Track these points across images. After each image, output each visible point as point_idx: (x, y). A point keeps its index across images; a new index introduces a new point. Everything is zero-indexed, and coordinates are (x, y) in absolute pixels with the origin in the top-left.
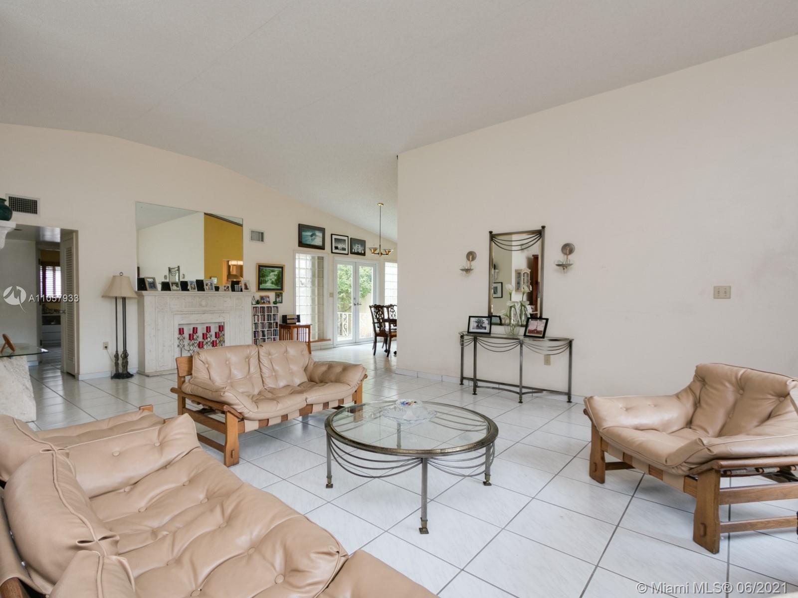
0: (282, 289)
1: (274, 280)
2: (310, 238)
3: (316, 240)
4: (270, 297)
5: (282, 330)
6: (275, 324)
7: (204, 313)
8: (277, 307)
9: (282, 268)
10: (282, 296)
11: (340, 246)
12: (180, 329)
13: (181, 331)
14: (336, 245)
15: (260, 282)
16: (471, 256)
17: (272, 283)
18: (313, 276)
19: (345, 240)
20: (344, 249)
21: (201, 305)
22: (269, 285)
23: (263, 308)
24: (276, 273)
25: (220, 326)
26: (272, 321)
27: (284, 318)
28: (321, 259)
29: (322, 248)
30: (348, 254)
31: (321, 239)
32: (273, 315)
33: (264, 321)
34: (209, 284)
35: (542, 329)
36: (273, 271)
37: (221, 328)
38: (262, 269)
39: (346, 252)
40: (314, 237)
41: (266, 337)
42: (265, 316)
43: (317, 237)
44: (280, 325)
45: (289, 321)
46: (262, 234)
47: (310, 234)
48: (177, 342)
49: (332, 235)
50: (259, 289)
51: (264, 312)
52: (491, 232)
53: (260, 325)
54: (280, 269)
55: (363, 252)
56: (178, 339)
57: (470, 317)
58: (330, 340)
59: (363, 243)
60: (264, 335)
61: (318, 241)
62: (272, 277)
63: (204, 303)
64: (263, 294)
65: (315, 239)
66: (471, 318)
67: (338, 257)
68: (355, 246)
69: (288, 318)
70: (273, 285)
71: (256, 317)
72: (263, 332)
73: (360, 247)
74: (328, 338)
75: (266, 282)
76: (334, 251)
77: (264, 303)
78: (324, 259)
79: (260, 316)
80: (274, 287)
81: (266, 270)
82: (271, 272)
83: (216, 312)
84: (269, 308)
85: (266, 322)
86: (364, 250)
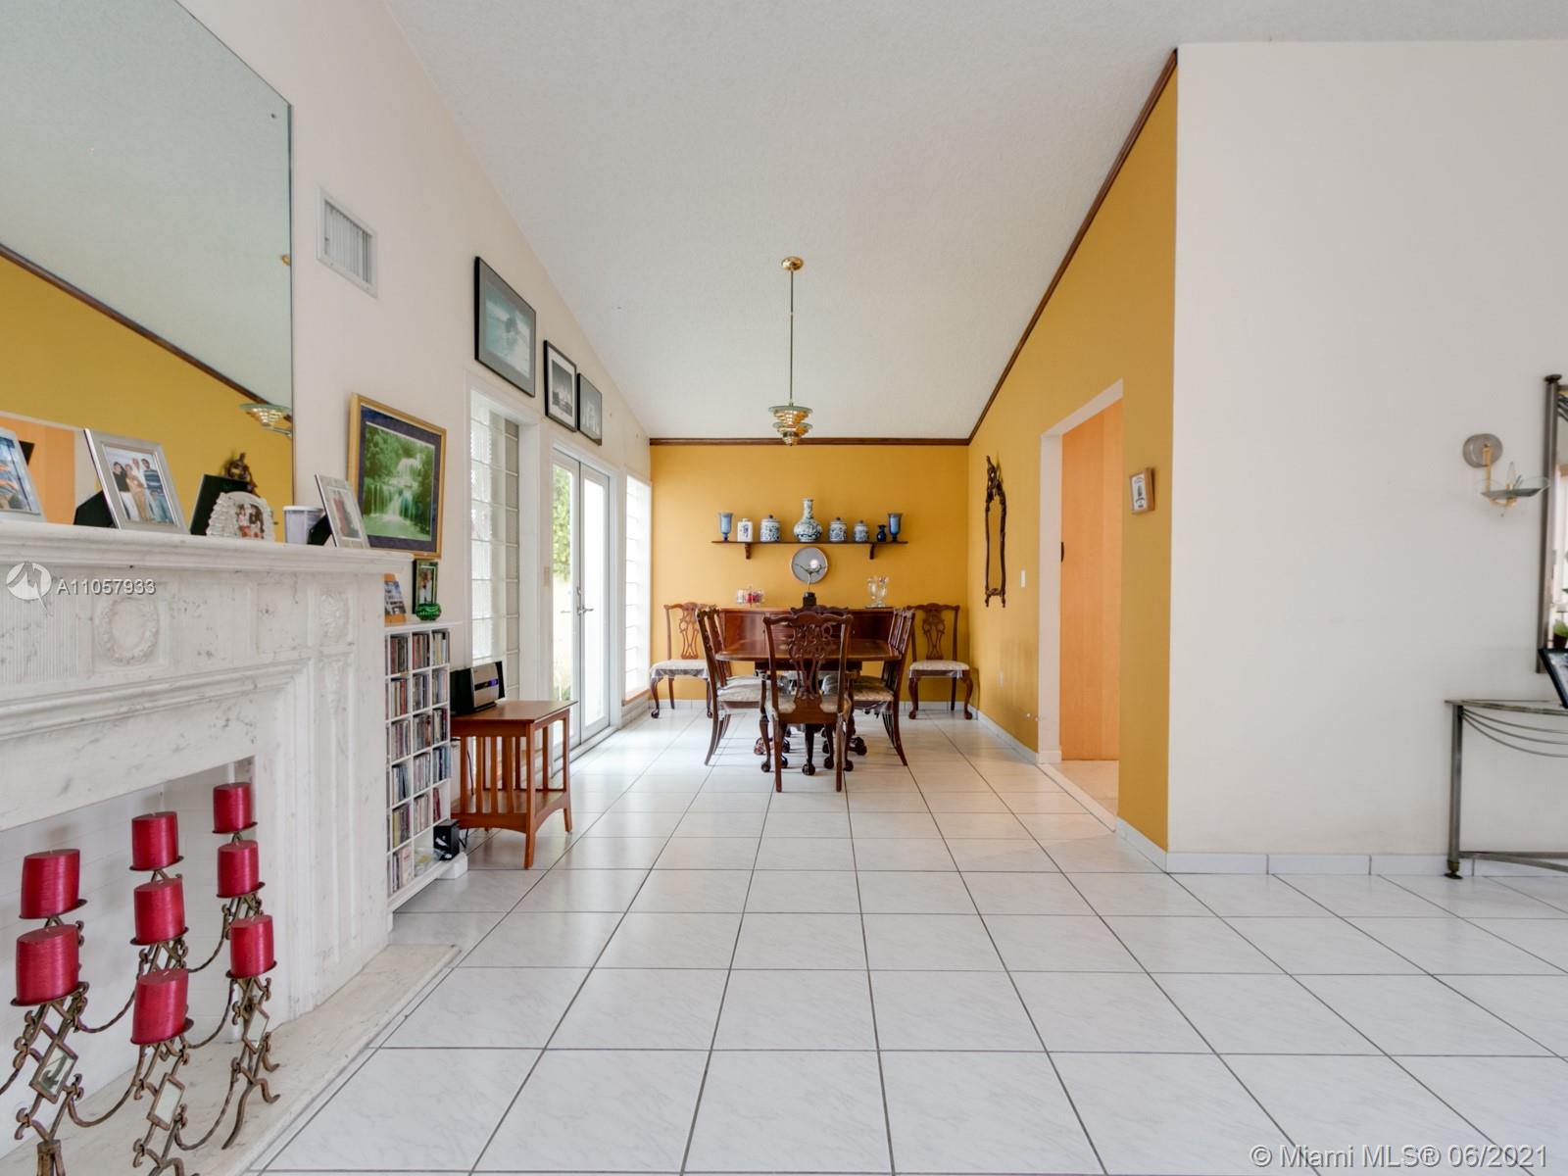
0: (432, 546)
1: (408, 495)
2: (503, 335)
3: (518, 350)
6: (437, 720)
8: (444, 634)
9: (436, 441)
10: (434, 576)
17: (405, 513)
22: (392, 520)
23: (399, 640)
24: (416, 463)
26: (430, 708)
27: (463, 683)
28: (512, 430)
29: (523, 386)
30: (573, 430)
31: (528, 351)
32: (434, 671)
33: (404, 710)
36: (408, 453)
38: (374, 431)
40: (512, 333)
41: (410, 798)
42: (404, 683)
43: (519, 339)
44: (452, 721)
45: (479, 697)
46: (366, 236)
47: (504, 316)
49: (546, 344)
51: (401, 665)
54: (432, 447)
55: (598, 434)
60: (404, 790)
61: (520, 360)
65: (515, 342)
67: (556, 435)
68: (586, 402)
69: (475, 681)
70: (408, 523)
72: (401, 769)
73: (594, 412)
78: (523, 432)
79: (392, 688)
80: (408, 530)
81: (385, 441)
82: (401, 452)
83: (209, 692)
84: (421, 637)
85: (411, 713)
86: (601, 424)
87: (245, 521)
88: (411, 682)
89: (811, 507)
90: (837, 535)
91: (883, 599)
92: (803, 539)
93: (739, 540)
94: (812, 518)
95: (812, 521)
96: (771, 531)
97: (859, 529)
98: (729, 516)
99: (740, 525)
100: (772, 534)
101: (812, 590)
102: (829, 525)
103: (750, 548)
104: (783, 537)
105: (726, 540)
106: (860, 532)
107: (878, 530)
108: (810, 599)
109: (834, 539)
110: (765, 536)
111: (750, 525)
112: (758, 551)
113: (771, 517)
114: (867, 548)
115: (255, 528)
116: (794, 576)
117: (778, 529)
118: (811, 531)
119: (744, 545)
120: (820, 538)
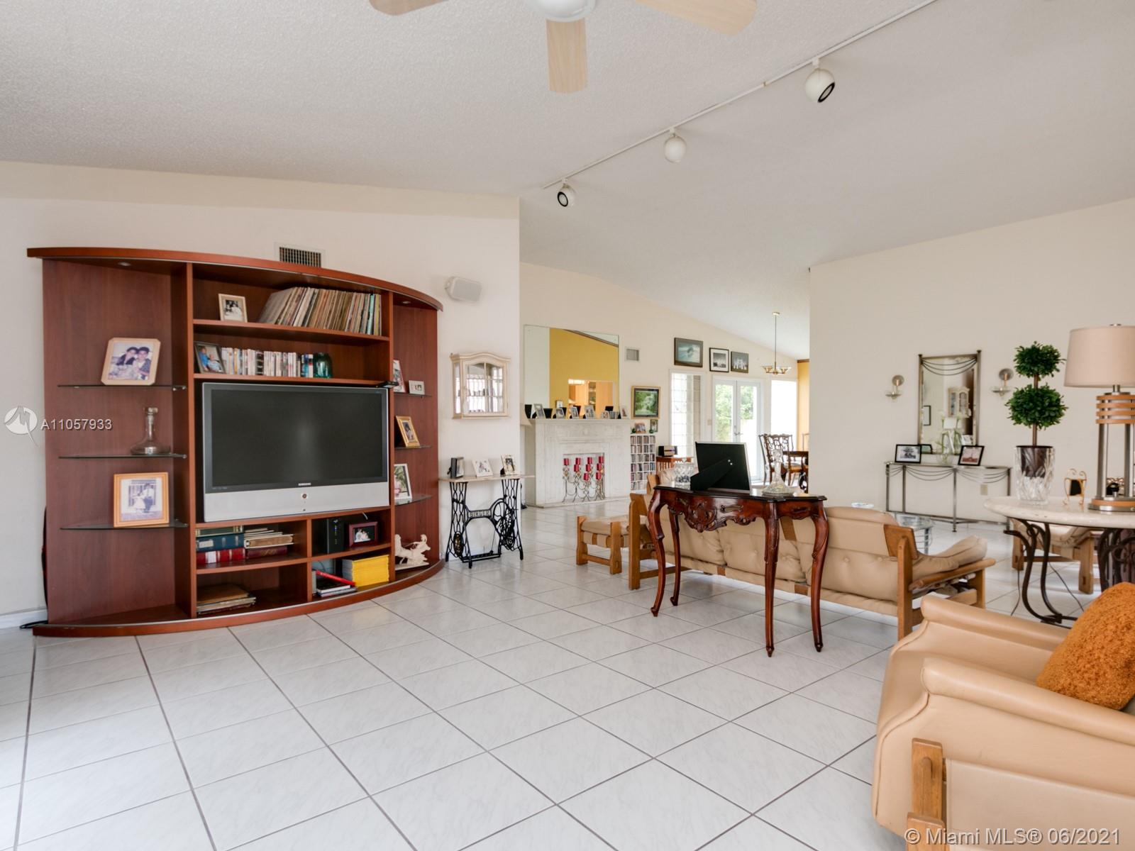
1: (649, 405)
2: (687, 354)
3: (693, 356)
4: (646, 425)
5: (659, 463)
6: (652, 456)
7: (586, 443)
8: (654, 437)
9: (658, 391)
10: (657, 424)
11: (719, 362)
12: (565, 460)
13: (566, 462)
14: (715, 362)
15: (635, 408)
16: (898, 380)
17: (648, 409)
18: (689, 399)
19: (725, 355)
20: (724, 366)
21: (583, 434)
22: (644, 411)
23: (640, 437)
24: (652, 397)
25: (600, 458)
26: (649, 453)
27: (661, 449)
28: (698, 379)
29: (700, 365)
31: (699, 355)
32: (650, 445)
33: (641, 452)
35: (978, 457)
36: (649, 395)
37: (601, 459)
38: (638, 392)
39: (726, 369)
40: (691, 352)
41: (643, 472)
42: (641, 447)
43: (694, 353)
44: (657, 458)
45: (666, 453)
46: (638, 351)
47: (686, 349)
48: (562, 474)
49: (710, 349)
50: (635, 416)
51: (640, 442)
52: (920, 356)
53: (637, 457)
54: (656, 392)
55: (745, 368)
56: (564, 470)
57: (897, 445)
59: (745, 357)
60: (641, 470)
61: (695, 358)
62: (648, 401)
63: (586, 432)
64: (638, 421)
65: (692, 354)
66: (899, 447)
67: (717, 376)
68: (736, 361)
69: (665, 449)
70: (649, 411)
71: (633, 447)
72: (640, 465)
73: (742, 362)
75: (641, 407)
77: (640, 432)
78: (701, 378)
79: (637, 447)
80: (650, 413)
81: (641, 394)
82: (646, 396)
85: (643, 453)
86: (747, 366)
87: (606, 415)
88: (643, 447)
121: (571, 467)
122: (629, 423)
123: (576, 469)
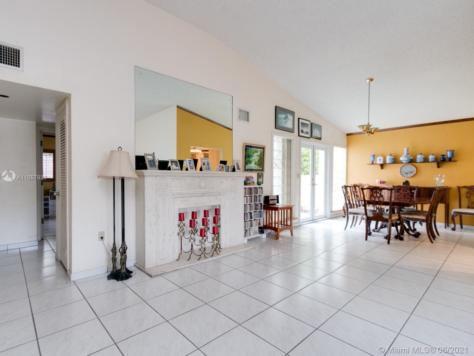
0: (263, 170)
1: (256, 160)
2: (284, 121)
3: (288, 123)
5: (264, 210)
6: (260, 205)
7: (202, 196)
8: (262, 188)
9: (263, 148)
10: (263, 176)
11: (305, 130)
12: (180, 214)
13: (181, 217)
14: (302, 129)
15: (246, 163)
17: (256, 164)
18: (283, 157)
19: (308, 124)
20: (307, 133)
21: (200, 187)
22: (253, 166)
23: (250, 189)
24: (258, 154)
25: (216, 210)
26: (258, 203)
27: (267, 198)
28: (289, 141)
29: (291, 131)
30: (310, 138)
31: (292, 122)
32: (259, 195)
33: (251, 202)
34: (206, 163)
36: (256, 152)
37: (217, 211)
38: (248, 149)
39: (308, 136)
40: (287, 120)
41: (253, 219)
42: (251, 197)
43: (289, 120)
44: (263, 205)
45: (271, 202)
46: (248, 113)
47: (283, 116)
48: (177, 230)
49: (299, 119)
50: (246, 170)
51: (251, 193)
53: (248, 206)
54: (262, 150)
55: (320, 137)
56: (179, 226)
58: (297, 218)
60: (251, 218)
61: (289, 125)
62: (255, 158)
63: (203, 185)
64: (249, 174)
65: (287, 121)
67: (304, 141)
68: (314, 130)
69: (270, 198)
70: (256, 166)
71: (245, 198)
72: (251, 213)
73: (318, 132)
74: (295, 217)
75: (250, 162)
76: (301, 134)
77: (250, 183)
78: (292, 142)
79: (248, 197)
80: (257, 167)
81: (251, 151)
82: (254, 152)
83: (213, 194)
84: (256, 189)
85: (253, 203)
86: (321, 134)
87: (221, 168)
88: (253, 197)
89: (408, 151)
90: (420, 160)
91: (443, 183)
92: (404, 162)
93: (377, 163)
94: (408, 154)
95: (408, 155)
96: (390, 159)
97: (431, 158)
98: (374, 156)
99: (378, 158)
100: (390, 161)
101: (408, 180)
102: (416, 156)
103: (382, 166)
104: (395, 161)
105: (373, 163)
106: (432, 158)
107: (441, 157)
108: (407, 183)
109: (418, 161)
110: (388, 161)
111: (382, 158)
112: (385, 167)
113: (391, 155)
114: (436, 163)
115: (222, 169)
116: (401, 175)
117: (393, 159)
118: (407, 159)
119: (379, 165)
120: (412, 161)
121: (187, 222)
122: (241, 176)
123: (192, 224)
